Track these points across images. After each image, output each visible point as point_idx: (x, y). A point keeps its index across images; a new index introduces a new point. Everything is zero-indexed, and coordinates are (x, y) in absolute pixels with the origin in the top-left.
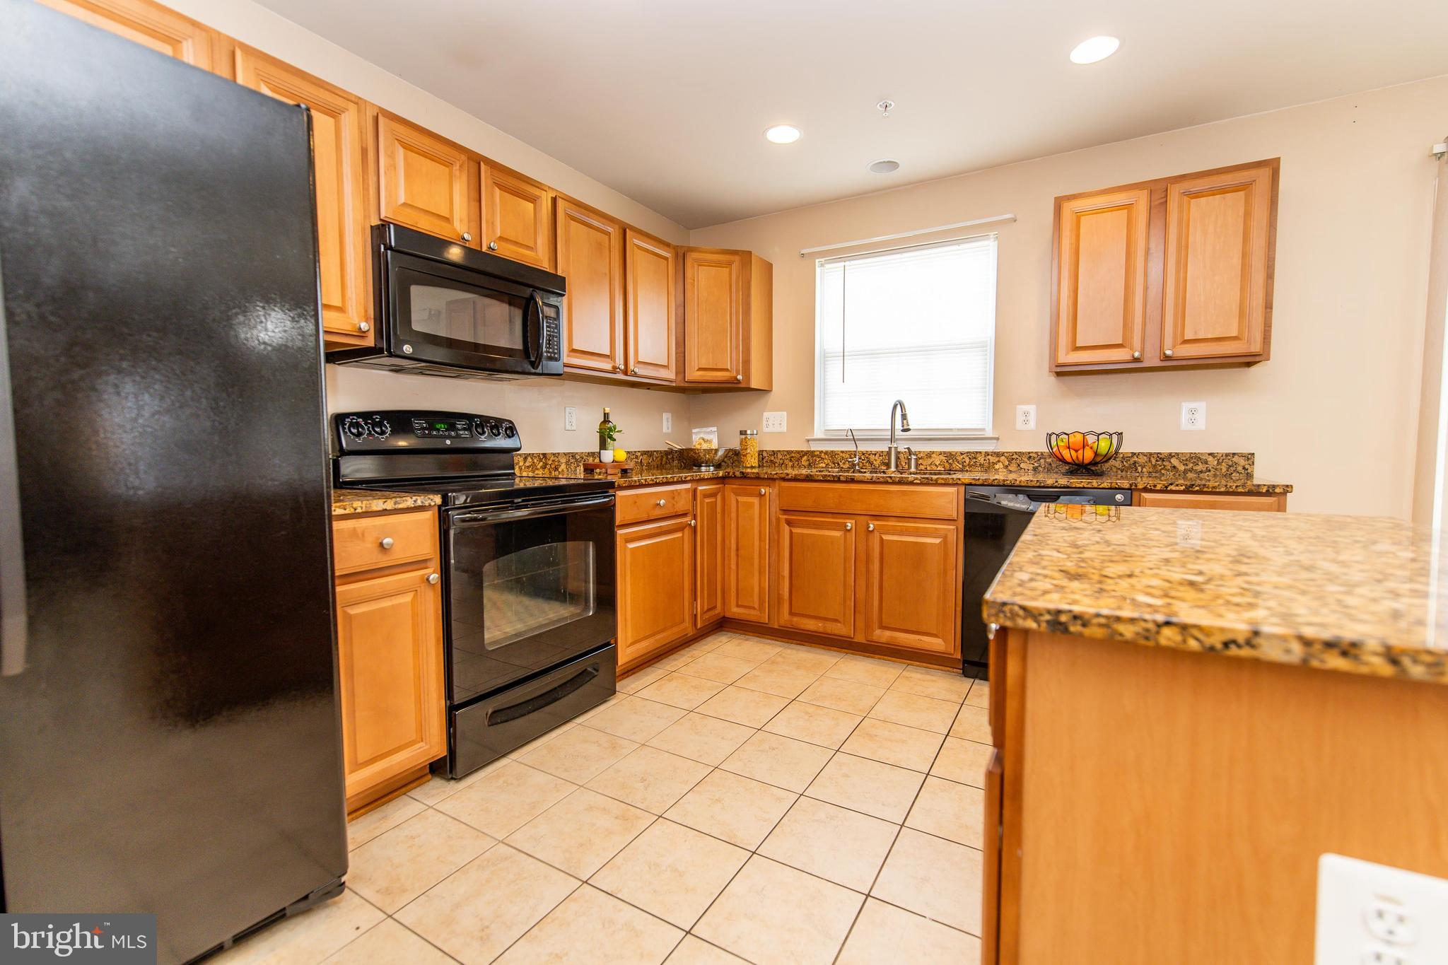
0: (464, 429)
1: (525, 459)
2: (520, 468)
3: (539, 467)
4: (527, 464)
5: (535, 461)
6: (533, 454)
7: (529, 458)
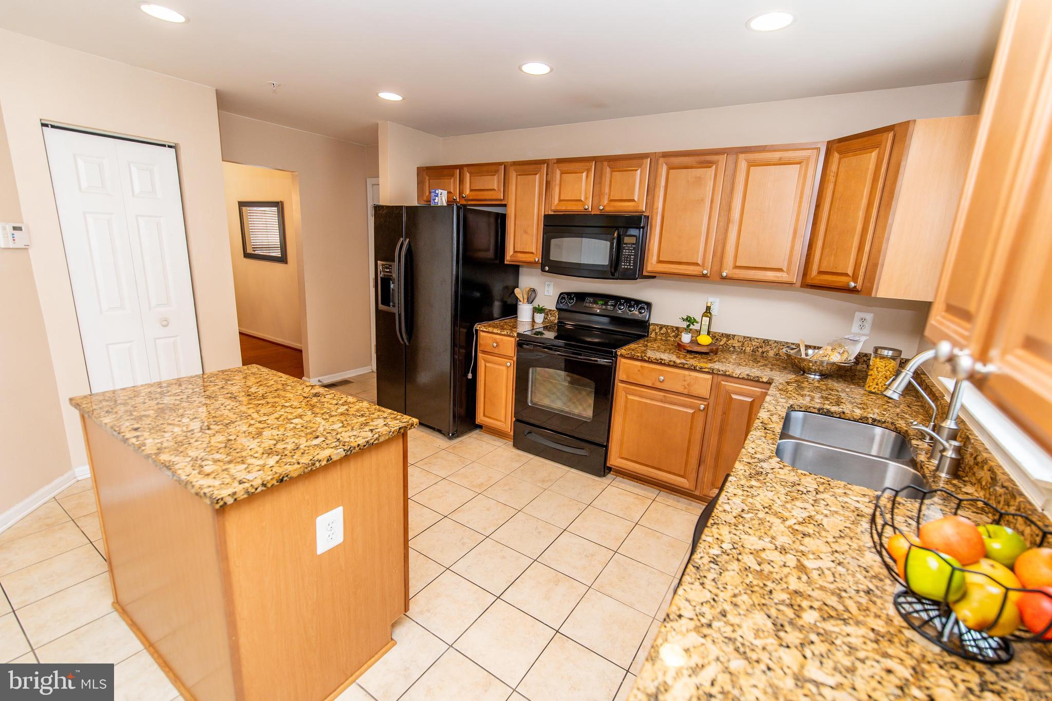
0: (612, 305)
1: (661, 328)
2: (656, 334)
3: (671, 335)
4: (662, 332)
5: (669, 331)
6: (668, 326)
7: (664, 329)
